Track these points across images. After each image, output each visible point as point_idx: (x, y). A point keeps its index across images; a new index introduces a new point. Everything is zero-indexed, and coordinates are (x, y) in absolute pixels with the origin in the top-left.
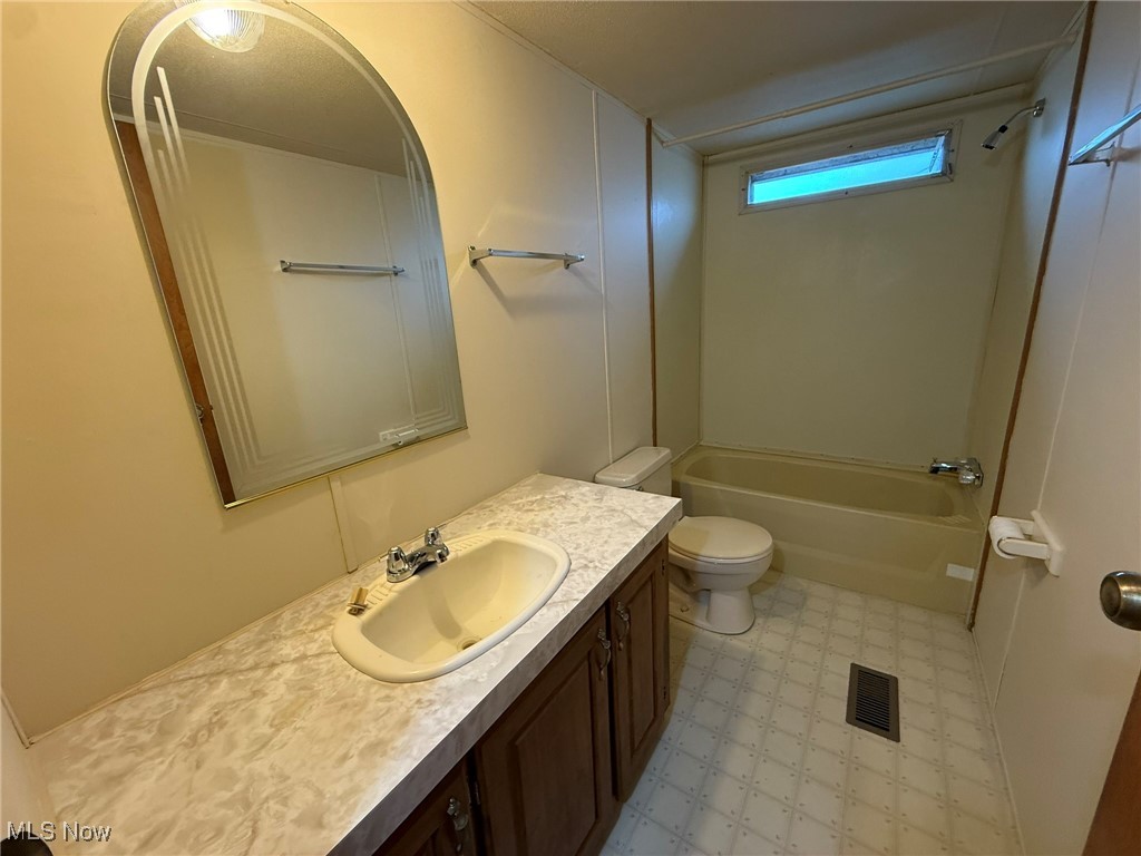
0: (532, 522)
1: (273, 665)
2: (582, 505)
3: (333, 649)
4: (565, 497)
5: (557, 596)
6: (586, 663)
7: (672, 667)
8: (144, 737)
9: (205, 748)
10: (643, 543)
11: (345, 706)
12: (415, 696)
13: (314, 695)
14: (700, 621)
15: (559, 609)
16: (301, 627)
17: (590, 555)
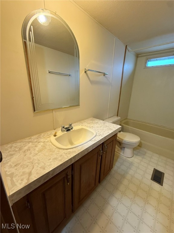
0: (90, 126)
1: (39, 142)
2: (100, 124)
3: (50, 141)
4: (97, 122)
5: (93, 140)
6: (97, 154)
7: (114, 161)
8: (17, 149)
9: (26, 153)
10: (112, 133)
11: (51, 151)
12: (64, 152)
13: (46, 148)
14: (121, 153)
15: (93, 142)
16: (45, 137)
17: (101, 134)
